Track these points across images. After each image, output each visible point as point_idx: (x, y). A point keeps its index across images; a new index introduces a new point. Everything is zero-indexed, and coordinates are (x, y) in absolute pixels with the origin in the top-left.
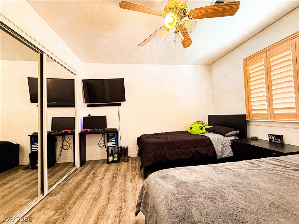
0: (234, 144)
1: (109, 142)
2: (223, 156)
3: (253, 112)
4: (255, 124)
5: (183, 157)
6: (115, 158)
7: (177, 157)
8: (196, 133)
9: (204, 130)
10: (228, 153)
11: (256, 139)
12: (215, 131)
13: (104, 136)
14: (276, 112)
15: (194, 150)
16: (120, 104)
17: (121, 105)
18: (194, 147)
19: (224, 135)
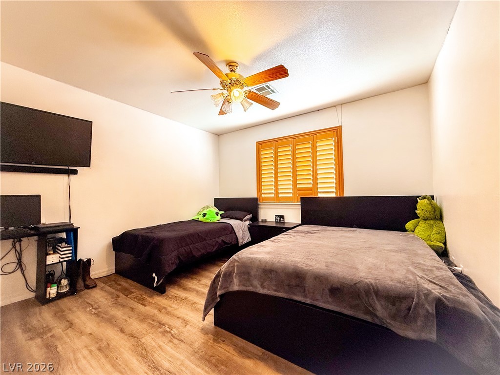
0: (251, 229)
1: (50, 254)
2: (244, 243)
3: (263, 196)
4: (267, 207)
5: (209, 250)
6: (63, 287)
7: (203, 251)
8: (212, 221)
9: (219, 217)
10: (247, 238)
11: (265, 221)
12: (230, 217)
13: (17, 245)
14: (280, 195)
15: (219, 240)
16: (75, 172)
17: (77, 174)
18: (219, 237)
19: (241, 220)
